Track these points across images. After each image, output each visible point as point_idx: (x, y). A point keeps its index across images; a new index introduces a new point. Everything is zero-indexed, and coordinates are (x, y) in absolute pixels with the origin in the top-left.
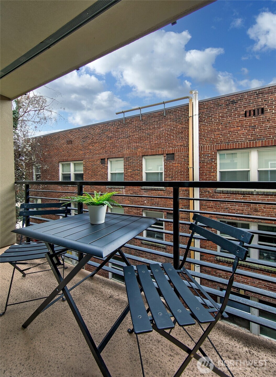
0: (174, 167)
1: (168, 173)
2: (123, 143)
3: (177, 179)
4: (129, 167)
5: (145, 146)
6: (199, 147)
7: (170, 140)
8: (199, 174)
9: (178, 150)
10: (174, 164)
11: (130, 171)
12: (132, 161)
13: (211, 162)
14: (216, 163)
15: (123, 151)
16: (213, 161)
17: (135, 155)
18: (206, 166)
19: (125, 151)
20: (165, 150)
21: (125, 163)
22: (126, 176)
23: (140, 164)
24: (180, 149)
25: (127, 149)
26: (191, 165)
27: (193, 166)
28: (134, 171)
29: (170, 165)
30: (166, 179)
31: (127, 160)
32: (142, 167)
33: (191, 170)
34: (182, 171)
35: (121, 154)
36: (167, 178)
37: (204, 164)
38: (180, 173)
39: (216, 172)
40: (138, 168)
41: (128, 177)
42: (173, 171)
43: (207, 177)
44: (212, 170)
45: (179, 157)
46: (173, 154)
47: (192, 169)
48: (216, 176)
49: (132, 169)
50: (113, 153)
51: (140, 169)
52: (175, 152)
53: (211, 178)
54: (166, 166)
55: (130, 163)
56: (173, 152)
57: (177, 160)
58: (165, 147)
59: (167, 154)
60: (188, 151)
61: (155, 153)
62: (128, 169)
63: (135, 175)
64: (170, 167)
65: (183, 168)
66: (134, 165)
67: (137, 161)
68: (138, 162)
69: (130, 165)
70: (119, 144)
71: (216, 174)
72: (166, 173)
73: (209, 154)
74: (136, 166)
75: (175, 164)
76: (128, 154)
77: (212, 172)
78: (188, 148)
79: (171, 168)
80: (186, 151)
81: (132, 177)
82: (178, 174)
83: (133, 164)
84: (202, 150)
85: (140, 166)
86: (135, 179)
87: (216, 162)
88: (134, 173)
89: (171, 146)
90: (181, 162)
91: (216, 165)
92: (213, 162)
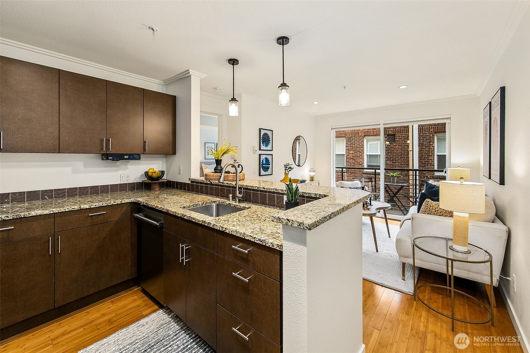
0: (395, 149)
1: (389, 156)
3: (398, 163)
4: (351, 148)
6: (419, 128)
8: (419, 157)
9: (399, 130)
10: (394, 146)
11: (351, 152)
12: (354, 142)
13: (429, 145)
14: (434, 147)
16: (431, 143)
17: (357, 134)
18: (425, 149)
20: (386, 130)
21: (347, 143)
22: (347, 158)
23: (362, 145)
24: (401, 129)
26: (410, 148)
27: (413, 149)
28: (356, 152)
29: (391, 147)
30: (387, 162)
31: (349, 140)
32: (363, 149)
33: (411, 153)
34: (402, 154)
35: (343, 133)
36: (388, 161)
37: (422, 147)
38: (400, 156)
39: (434, 156)
40: (360, 149)
41: (350, 160)
42: (394, 154)
43: (426, 161)
44: (430, 153)
45: (400, 139)
46: (394, 135)
47: (412, 151)
48: (434, 160)
49: (353, 151)
51: (362, 150)
52: (395, 133)
53: (429, 161)
54: (387, 147)
55: (352, 143)
56: (394, 133)
57: (398, 142)
59: (388, 135)
60: (408, 132)
61: (377, 133)
62: (350, 151)
63: (357, 157)
64: (391, 149)
65: (403, 151)
66: (356, 146)
67: (359, 141)
68: (360, 143)
69: (352, 146)
71: (434, 158)
72: (387, 156)
73: (427, 136)
74: (357, 148)
75: (396, 146)
76: (350, 133)
77: (430, 156)
78: (408, 129)
79: (392, 151)
80: (406, 133)
81: (354, 160)
82: (399, 157)
83: (355, 145)
84: (421, 132)
85: (362, 147)
86: (356, 161)
87: (434, 145)
88: (356, 155)
90: (401, 144)
91: (434, 148)
92: (431, 145)
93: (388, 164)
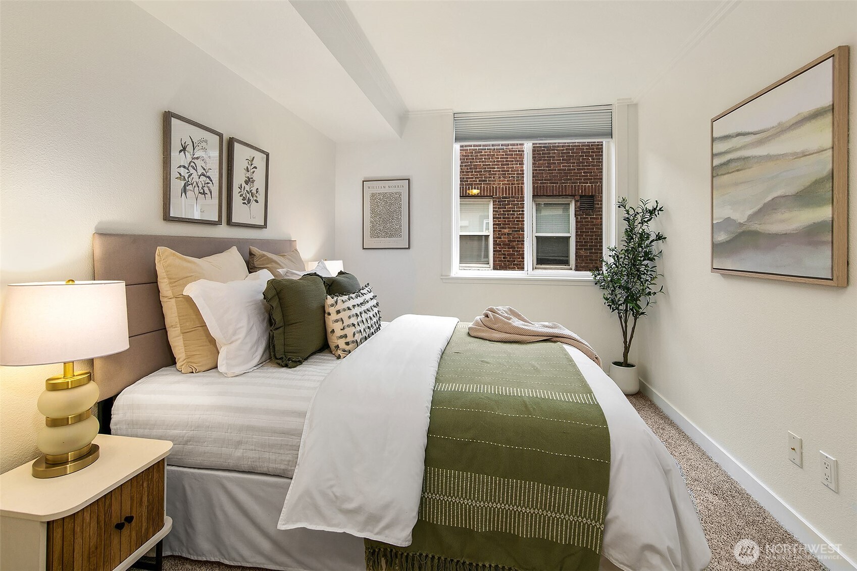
0: (594, 225)
1: (584, 239)
2: (491, 162)
4: (505, 221)
5: (540, 173)
7: (586, 166)
10: (594, 218)
11: (506, 231)
12: (512, 208)
15: (493, 181)
17: (518, 192)
19: (495, 181)
20: (579, 186)
21: (497, 211)
22: (498, 244)
25: (500, 177)
28: (516, 231)
29: (588, 222)
30: (580, 253)
31: (500, 204)
35: (487, 188)
36: (581, 249)
41: (503, 248)
42: (593, 236)
46: (592, 196)
49: (510, 228)
50: (469, 184)
52: (595, 192)
54: (580, 222)
55: (508, 211)
56: (592, 192)
58: (577, 179)
59: (581, 196)
61: (559, 192)
62: (503, 228)
63: (518, 241)
64: (587, 225)
66: (516, 218)
69: (508, 218)
70: (483, 162)
72: (580, 239)
75: (596, 218)
76: (503, 187)
79: (589, 229)
81: (511, 248)
83: (514, 214)
86: (517, 251)
88: (517, 238)
89: (589, 179)
93: (581, 256)
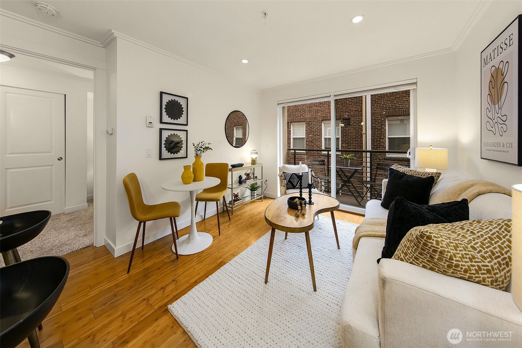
0: (350, 132)
1: (345, 139)
2: (305, 107)
3: (352, 145)
4: (310, 132)
5: (325, 110)
6: (371, 112)
7: (346, 105)
8: (371, 140)
9: (353, 115)
10: (349, 129)
11: (311, 135)
12: (313, 126)
13: (381, 128)
14: (385, 130)
15: (305, 115)
16: (383, 127)
17: (316, 119)
18: (377, 132)
19: (306, 115)
20: (342, 114)
21: (307, 128)
22: (307, 141)
23: (320, 129)
24: (355, 114)
25: (308, 113)
26: (364, 132)
27: (366, 132)
28: (315, 136)
29: (347, 131)
30: (343, 145)
31: (308, 124)
32: (321, 132)
33: (364, 136)
34: (356, 137)
35: (303, 118)
36: (344, 143)
37: (375, 130)
38: (354, 139)
39: (385, 138)
40: (319, 133)
41: (309, 143)
42: (349, 137)
43: (378, 144)
44: (382, 136)
45: (354, 122)
46: (349, 119)
47: (365, 134)
48: (385, 142)
49: (312, 134)
50: (296, 117)
51: (320, 134)
52: (350, 117)
53: (381, 144)
54: (343, 131)
55: (311, 127)
57: (352, 126)
58: (342, 112)
59: (344, 119)
60: (362, 117)
62: (309, 134)
63: (315, 140)
64: (346, 132)
65: (357, 134)
66: (315, 130)
67: (318, 125)
68: (318, 127)
69: (311, 130)
70: (301, 107)
71: (385, 140)
72: (343, 139)
73: (379, 120)
74: (316, 131)
75: (350, 129)
76: (309, 118)
77: (382, 139)
78: (362, 113)
79: (347, 134)
80: (360, 117)
81: (313, 143)
82: (353, 140)
83: (314, 129)
84: (373, 116)
85: (320, 131)
86: (315, 144)
87: (386, 128)
88: (315, 138)
89: (347, 111)
90: (356, 127)
91: (385, 131)
92: (382, 128)
93: (343, 147)
